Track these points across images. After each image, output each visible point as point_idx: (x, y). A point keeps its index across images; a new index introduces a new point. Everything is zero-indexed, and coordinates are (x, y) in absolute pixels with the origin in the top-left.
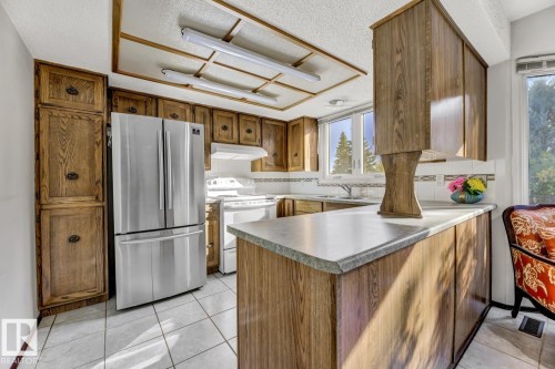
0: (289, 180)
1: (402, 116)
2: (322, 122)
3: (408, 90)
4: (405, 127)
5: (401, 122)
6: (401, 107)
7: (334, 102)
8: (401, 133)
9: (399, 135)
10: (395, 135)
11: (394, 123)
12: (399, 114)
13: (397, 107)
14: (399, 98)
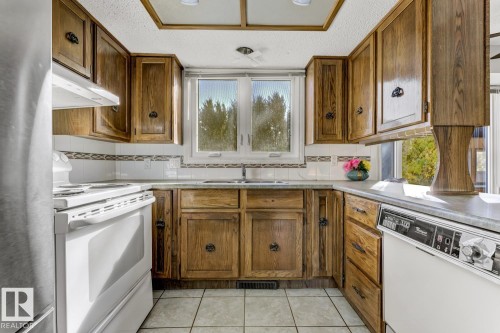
0: (113, 158)
1: (461, 86)
2: (189, 74)
3: (468, 60)
4: (465, 99)
5: (461, 92)
6: (461, 77)
7: (245, 50)
8: (461, 104)
9: (459, 106)
10: (455, 105)
11: (453, 92)
12: (459, 82)
13: (457, 75)
14: (458, 65)
